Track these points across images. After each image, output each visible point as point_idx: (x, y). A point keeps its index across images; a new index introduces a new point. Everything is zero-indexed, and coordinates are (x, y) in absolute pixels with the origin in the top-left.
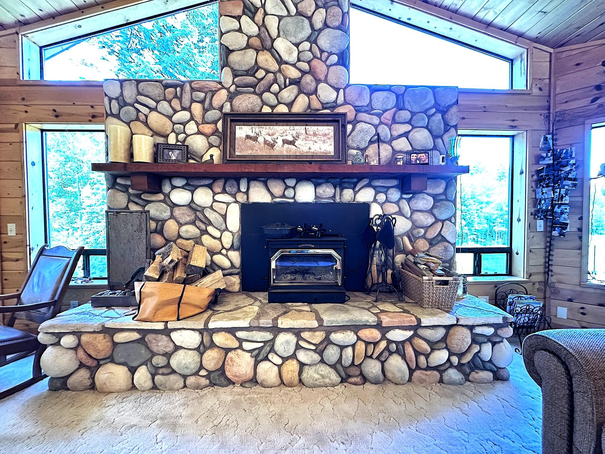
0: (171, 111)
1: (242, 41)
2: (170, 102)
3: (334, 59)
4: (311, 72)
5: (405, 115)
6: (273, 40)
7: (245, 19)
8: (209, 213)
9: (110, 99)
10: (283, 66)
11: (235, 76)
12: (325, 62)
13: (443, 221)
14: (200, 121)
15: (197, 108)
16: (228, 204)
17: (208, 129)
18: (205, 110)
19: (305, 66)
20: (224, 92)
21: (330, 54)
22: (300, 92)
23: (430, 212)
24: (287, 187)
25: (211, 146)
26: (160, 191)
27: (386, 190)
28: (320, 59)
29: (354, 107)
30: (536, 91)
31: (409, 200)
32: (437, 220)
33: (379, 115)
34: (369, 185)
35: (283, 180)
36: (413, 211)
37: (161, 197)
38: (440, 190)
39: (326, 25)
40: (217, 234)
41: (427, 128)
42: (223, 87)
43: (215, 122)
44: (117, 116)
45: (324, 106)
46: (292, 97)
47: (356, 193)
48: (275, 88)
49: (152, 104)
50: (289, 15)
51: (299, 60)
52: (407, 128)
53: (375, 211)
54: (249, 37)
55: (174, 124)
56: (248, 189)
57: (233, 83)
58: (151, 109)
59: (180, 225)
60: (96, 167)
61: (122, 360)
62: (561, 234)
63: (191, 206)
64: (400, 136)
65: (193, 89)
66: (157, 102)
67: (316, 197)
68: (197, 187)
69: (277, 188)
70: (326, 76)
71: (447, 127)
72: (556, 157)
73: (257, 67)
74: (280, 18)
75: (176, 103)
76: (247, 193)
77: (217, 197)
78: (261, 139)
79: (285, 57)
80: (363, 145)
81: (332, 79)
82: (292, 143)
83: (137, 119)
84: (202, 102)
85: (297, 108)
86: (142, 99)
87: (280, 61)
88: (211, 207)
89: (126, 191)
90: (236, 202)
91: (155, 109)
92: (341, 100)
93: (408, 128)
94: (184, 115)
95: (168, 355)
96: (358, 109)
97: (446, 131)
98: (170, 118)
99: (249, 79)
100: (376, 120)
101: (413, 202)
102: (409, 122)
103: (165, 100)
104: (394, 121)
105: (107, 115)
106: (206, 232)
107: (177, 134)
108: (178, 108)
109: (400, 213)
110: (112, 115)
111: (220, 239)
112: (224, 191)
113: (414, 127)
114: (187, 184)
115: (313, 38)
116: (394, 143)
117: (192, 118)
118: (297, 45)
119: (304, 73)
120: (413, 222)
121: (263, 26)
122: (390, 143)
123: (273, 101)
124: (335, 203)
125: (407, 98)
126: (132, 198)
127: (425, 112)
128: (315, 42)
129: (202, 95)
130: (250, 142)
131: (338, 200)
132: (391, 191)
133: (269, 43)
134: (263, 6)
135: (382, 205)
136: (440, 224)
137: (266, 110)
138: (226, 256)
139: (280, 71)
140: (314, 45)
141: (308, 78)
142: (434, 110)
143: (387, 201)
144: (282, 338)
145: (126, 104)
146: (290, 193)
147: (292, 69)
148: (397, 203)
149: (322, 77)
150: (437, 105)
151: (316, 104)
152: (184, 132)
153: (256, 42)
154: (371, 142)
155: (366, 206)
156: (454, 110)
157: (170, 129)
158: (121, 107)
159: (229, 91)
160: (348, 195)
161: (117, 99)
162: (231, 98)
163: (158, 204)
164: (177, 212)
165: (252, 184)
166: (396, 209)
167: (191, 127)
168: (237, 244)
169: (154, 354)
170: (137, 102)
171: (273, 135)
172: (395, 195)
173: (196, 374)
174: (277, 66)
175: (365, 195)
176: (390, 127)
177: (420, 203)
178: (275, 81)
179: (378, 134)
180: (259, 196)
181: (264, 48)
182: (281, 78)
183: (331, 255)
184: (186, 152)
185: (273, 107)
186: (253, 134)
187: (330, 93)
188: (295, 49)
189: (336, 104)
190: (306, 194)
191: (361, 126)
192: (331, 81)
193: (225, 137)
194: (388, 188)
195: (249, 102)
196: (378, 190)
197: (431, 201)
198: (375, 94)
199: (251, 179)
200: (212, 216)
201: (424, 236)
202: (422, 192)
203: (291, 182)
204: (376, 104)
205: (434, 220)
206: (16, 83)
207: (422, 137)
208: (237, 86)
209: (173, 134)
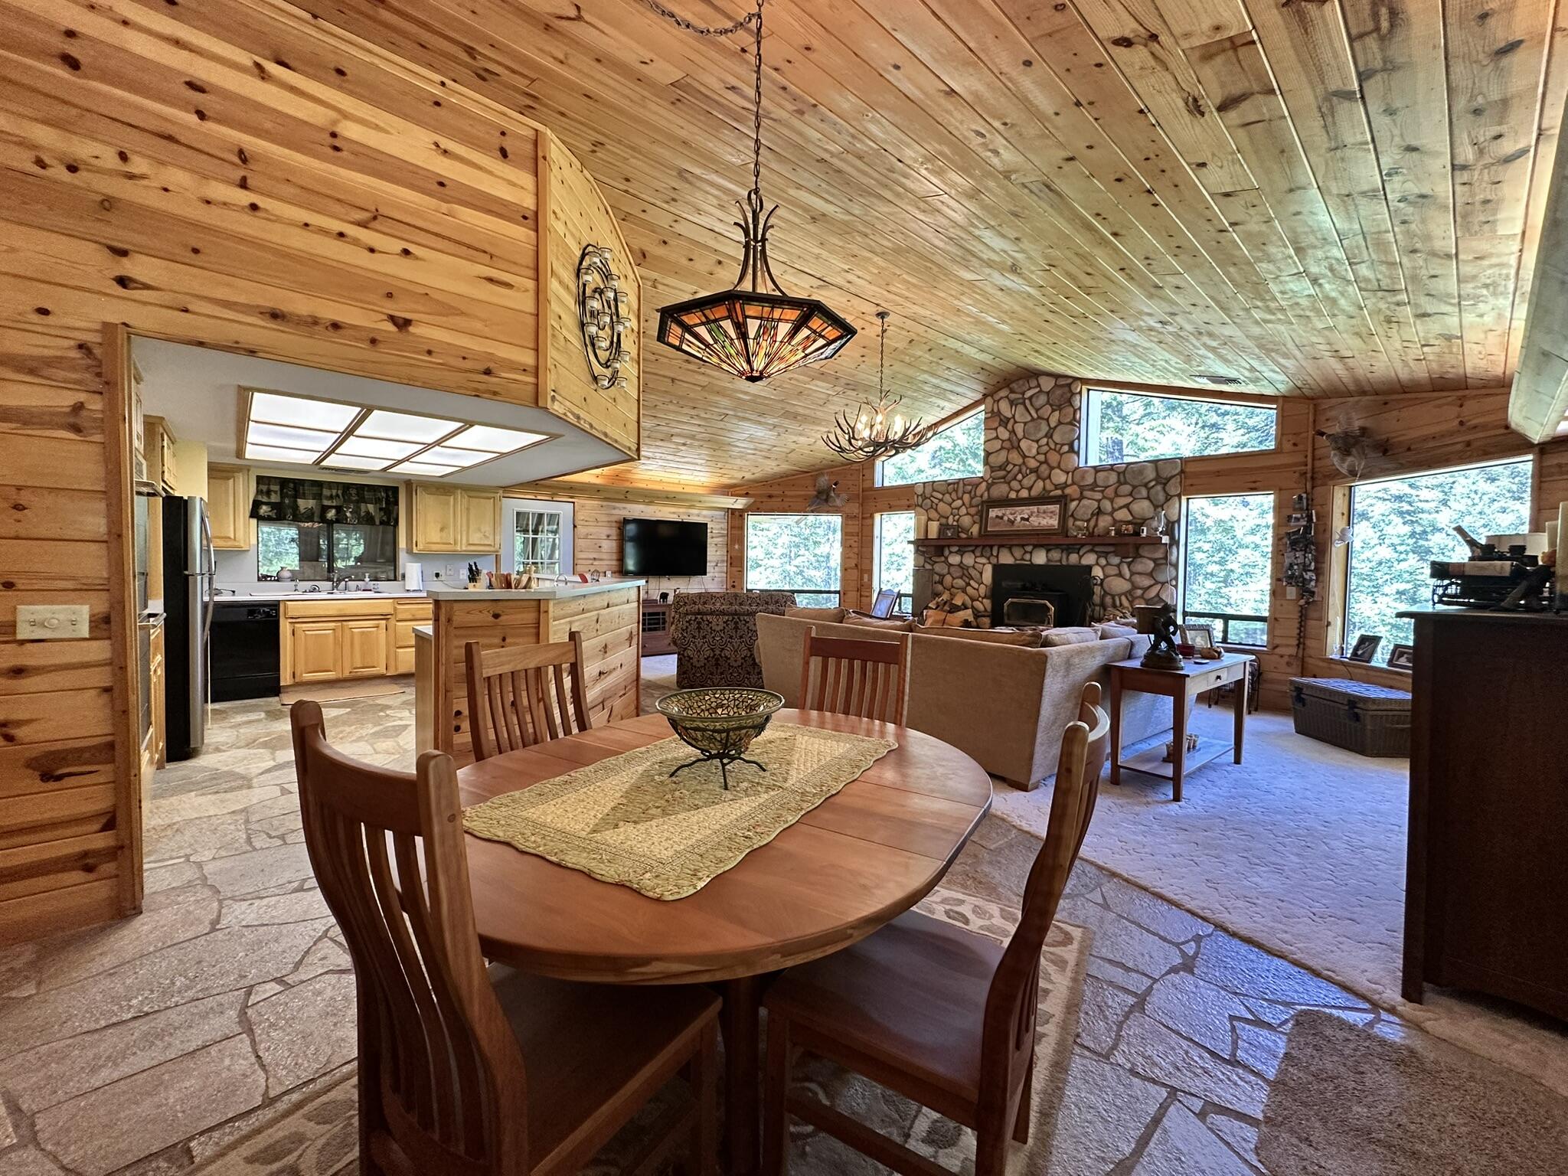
0: (951, 500)
2: (950, 494)
3: (1066, 448)
4: (1046, 462)
5: (1126, 489)
6: (1020, 440)
7: (1001, 429)
8: (971, 571)
9: (918, 494)
10: (1026, 460)
11: (992, 472)
12: (1057, 452)
13: (1163, 584)
14: (968, 506)
15: (966, 497)
16: (984, 565)
17: (973, 511)
18: (972, 498)
19: (1041, 458)
20: (984, 484)
21: (1063, 445)
22: (1039, 477)
23: (1151, 575)
24: (1026, 552)
25: (974, 523)
26: (942, 555)
27: (1106, 555)
28: (1055, 450)
29: (1080, 486)
30: (1286, 449)
31: (1129, 564)
32: (1157, 582)
33: (1102, 491)
34: (1092, 551)
35: (1023, 546)
36: (1132, 574)
37: (943, 559)
38: (1159, 555)
39: (1060, 423)
40: (976, 586)
41: (1148, 498)
42: (984, 481)
43: (977, 506)
44: (922, 506)
45: (1056, 487)
46: (1031, 483)
47: (1081, 557)
48: (1020, 477)
49: (940, 496)
50: (1033, 419)
51: (1038, 453)
53: (1097, 572)
54: (1003, 441)
55: (953, 509)
56: (998, 553)
57: (991, 477)
58: (940, 500)
59: (954, 579)
60: (909, 542)
63: (961, 565)
64: (1120, 508)
65: (965, 485)
66: (943, 495)
67: (1048, 560)
68: (965, 552)
69: (1018, 553)
70: (1059, 463)
71: (1168, 498)
73: (1008, 462)
74: (1025, 423)
75: (954, 496)
76: (997, 557)
77: (977, 560)
78: (1006, 518)
79: (1027, 454)
80: (1086, 518)
81: (1063, 464)
82: (1027, 520)
83: (932, 508)
84: (970, 492)
85: (1034, 493)
86: (935, 494)
87: (1024, 456)
88: (973, 567)
89: (925, 556)
90: (990, 563)
91: (943, 499)
92: (1069, 482)
93: (1129, 499)
94: (959, 503)
96: (1082, 488)
97: (1167, 500)
98: (950, 505)
99: (1003, 473)
101: (1132, 565)
102: (1131, 495)
103: (948, 493)
104: (1116, 495)
105: (916, 506)
106: (968, 584)
107: (954, 517)
108: (956, 498)
109: (1120, 575)
111: (977, 590)
112: (982, 556)
113: (1135, 499)
114: (959, 550)
115: (1049, 435)
116: (1115, 514)
117: (964, 504)
118: (1037, 442)
119: (1041, 463)
120: (1132, 583)
121: (1013, 432)
123: (1018, 487)
124: (1062, 566)
125: (1128, 475)
126: (928, 560)
127: (1146, 485)
128: (1051, 437)
129: (971, 488)
130: (998, 520)
131: (1064, 563)
132: (1110, 556)
133: (1016, 444)
134: (1014, 416)
135: (1103, 568)
136: (1158, 587)
137: (1013, 495)
138: (982, 602)
139: (1024, 463)
140: (1050, 440)
141: (1044, 467)
142: (1153, 483)
143: (1108, 564)
145: (926, 498)
146: (1027, 557)
147: (1032, 461)
148: (1118, 566)
149: (1055, 464)
150: (1157, 478)
151: (1049, 486)
152: (959, 515)
153: (1007, 445)
154: (1093, 515)
155: (1089, 568)
156: (1177, 480)
157: (950, 513)
158: (923, 500)
159: (988, 483)
160: (1074, 558)
161: (921, 495)
162: (988, 489)
163: (940, 564)
164: (952, 569)
165: (1001, 549)
166: (1116, 572)
167: (963, 510)
168: (988, 594)
170: (932, 496)
171: (1014, 514)
172: (1114, 559)
174: (1021, 461)
175: (1089, 559)
176: (1112, 501)
177: (1139, 567)
178: (1020, 471)
179: (1099, 508)
180: (1006, 559)
181: (1013, 448)
182: (1024, 469)
183: (1045, 605)
184: (958, 529)
185: (1018, 492)
186: (1000, 514)
187: (1059, 477)
188: (1035, 445)
189: (1065, 485)
190: (1040, 558)
191: (1085, 502)
192: (1063, 466)
193: (982, 517)
194: (1108, 553)
195: (999, 491)
196: (1099, 555)
197: (1152, 565)
198: (1099, 474)
199: (1000, 546)
200: (973, 572)
201: (1142, 597)
202: (1141, 557)
203: (1029, 548)
204: (1100, 483)
205: (1153, 582)
206: (872, 489)
207: (1142, 507)
208: (994, 479)
209: (952, 517)
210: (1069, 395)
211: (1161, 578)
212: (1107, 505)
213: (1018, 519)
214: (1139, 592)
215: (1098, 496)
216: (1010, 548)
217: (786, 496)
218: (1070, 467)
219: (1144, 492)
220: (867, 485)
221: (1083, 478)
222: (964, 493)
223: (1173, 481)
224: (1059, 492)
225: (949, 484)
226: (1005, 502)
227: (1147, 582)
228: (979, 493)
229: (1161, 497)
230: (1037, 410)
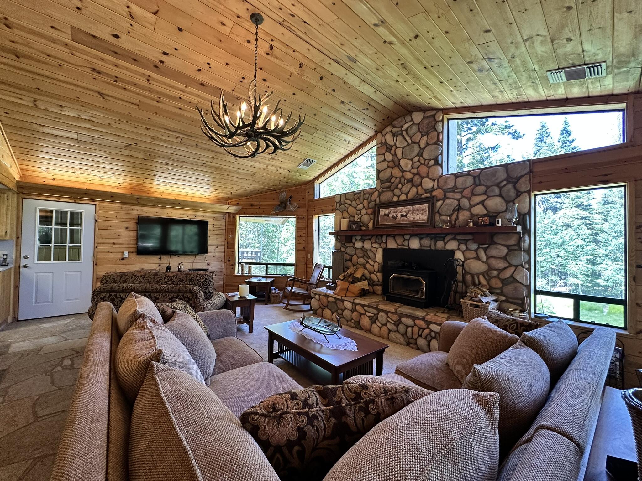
0: (356, 205)
1: (386, 165)
2: (356, 201)
3: (432, 162)
4: (418, 174)
5: (481, 189)
6: (399, 160)
7: (387, 154)
8: (369, 253)
9: (337, 203)
10: (404, 173)
11: (382, 184)
12: (427, 165)
13: (516, 267)
14: (367, 208)
15: (365, 202)
16: (377, 248)
17: (370, 211)
18: (369, 203)
19: (415, 171)
20: (376, 193)
21: (430, 160)
22: (413, 185)
23: (505, 258)
24: (405, 240)
25: (370, 220)
26: (351, 242)
27: (465, 242)
28: (424, 164)
29: (443, 190)
31: (485, 250)
32: (511, 265)
33: (461, 192)
34: (454, 239)
35: (403, 235)
36: (488, 257)
37: (352, 244)
38: (513, 242)
39: (428, 144)
40: (372, 263)
41: (500, 195)
42: (377, 190)
43: (373, 208)
45: (426, 191)
46: (408, 189)
47: (445, 244)
48: (400, 186)
49: (350, 203)
50: (408, 144)
51: (413, 168)
52: (481, 198)
53: (459, 255)
54: (389, 162)
55: (357, 211)
56: (386, 241)
57: (381, 187)
58: (349, 205)
59: (358, 258)
60: (330, 233)
61: (330, 308)
63: (363, 249)
64: (477, 204)
65: (364, 194)
66: (352, 201)
67: (421, 246)
68: (365, 240)
69: (400, 240)
70: (428, 174)
71: (519, 194)
73: (392, 176)
74: (403, 148)
75: (358, 201)
76: (386, 243)
77: (373, 245)
78: (390, 215)
79: (405, 169)
80: (449, 213)
81: (430, 174)
82: (405, 216)
83: (345, 210)
84: (367, 199)
85: (410, 196)
86: (347, 201)
87: (403, 171)
88: (371, 250)
89: (341, 242)
90: (381, 247)
91: (351, 205)
92: (436, 186)
93: (484, 197)
94: (361, 206)
95: (343, 311)
96: (445, 191)
98: (356, 208)
101: (488, 250)
102: (485, 193)
103: (354, 200)
104: (472, 194)
105: (336, 210)
106: (367, 262)
108: (359, 203)
109: (478, 258)
111: (373, 266)
112: (376, 242)
113: (488, 197)
114: (361, 239)
115: (420, 154)
116: (472, 209)
117: (364, 207)
118: (412, 160)
119: (415, 175)
120: (489, 266)
121: (395, 155)
123: (399, 193)
124: (431, 250)
125: (482, 178)
126: (342, 245)
127: (498, 185)
128: (422, 155)
130: (386, 217)
131: (433, 248)
132: (469, 243)
133: (397, 163)
134: (395, 144)
135: (463, 252)
136: (513, 269)
137: (395, 199)
138: (376, 275)
139: (403, 176)
140: (421, 158)
141: (417, 177)
142: (505, 183)
143: (467, 249)
144: (381, 314)
145: (342, 204)
146: (406, 243)
147: (409, 174)
148: (476, 251)
149: (424, 175)
150: (508, 178)
151: (420, 191)
152: (361, 214)
153: (391, 164)
154: (454, 211)
155: (452, 252)
157: (355, 213)
158: (340, 206)
159: (379, 192)
160: (440, 244)
161: (339, 203)
162: (379, 195)
163: (350, 248)
164: (357, 251)
165: (389, 238)
166: (474, 255)
167: (364, 212)
168: (380, 269)
169: (339, 309)
170: (345, 203)
171: (396, 212)
172: (473, 245)
173: (351, 321)
174: (401, 174)
175: (452, 245)
176: (469, 199)
177: (494, 252)
178: (400, 182)
179: (459, 205)
180: (392, 244)
181: (395, 166)
182: (403, 180)
183: (419, 281)
184: (360, 224)
185: (399, 196)
186: (387, 213)
187: (428, 184)
188: (410, 162)
189: (433, 189)
190: (415, 244)
191: (448, 201)
192: (430, 176)
193: (375, 215)
194: (467, 240)
195: (387, 196)
196: (460, 242)
197: (505, 250)
198: (458, 179)
199: (388, 236)
200: (371, 254)
201: (497, 277)
202: (496, 243)
203: (407, 237)
204: (459, 186)
205: (507, 265)
206: (313, 200)
207: (495, 203)
208: (383, 189)
209: (357, 216)
210: (434, 123)
211: (515, 262)
212: (465, 203)
213: (399, 216)
214: (495, 273)
215: (458, 196)
216: (394, 236)
217: (262, 205)
218: (436, 176)
219: (497, 191)
220: (310, 198)
221: (445, 182)
223: (523, 180)
224: (428, 195)
225: (355, 194)
226: (391, 204)
227: (502, 265)
228: (373, 199)
229: (513, 193)
230: (411, 138)
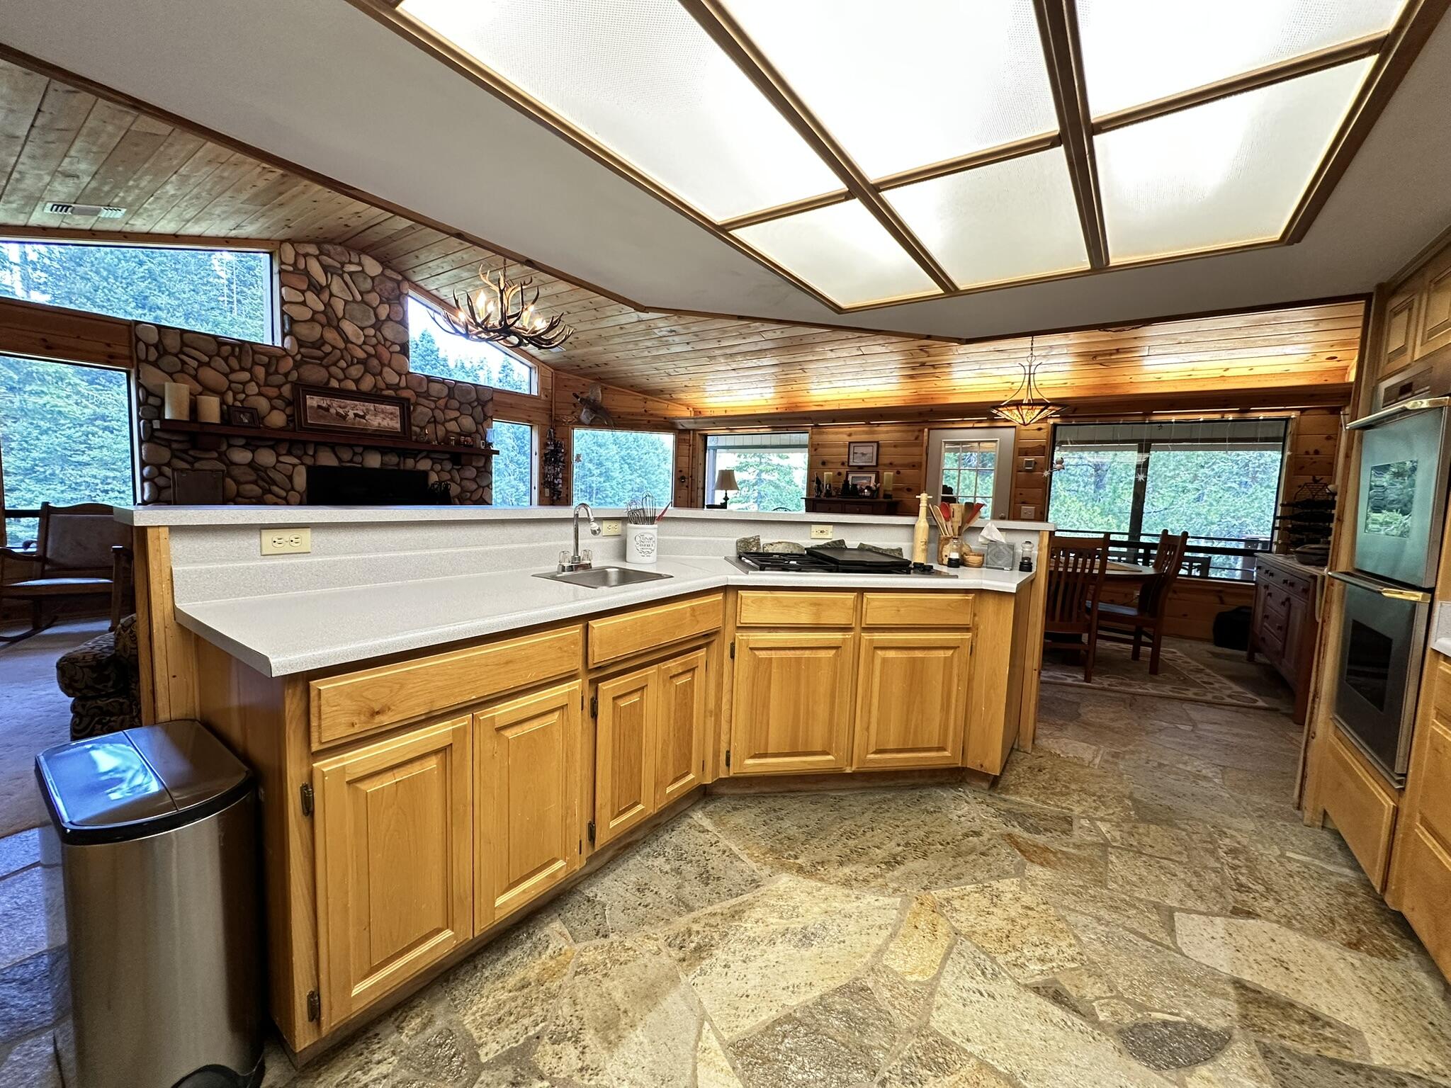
0: (228, 370)
1: (309, 315)
2: (226, 359)
3: (397, 348)
4: (377, 356)
5: (455, 404)
6: (339, 320)
7: (310, 295)
8: (272, 474)
9: (147, 345)
10: (350, 345)
11: (300, 346)
12: (388, 349)
13: (483, 487)
14: (262, 383)
15: (260, 372)
16: (294, 466)
17: (273, 392)
18: (267, 374)
19: (371, 350)
20: (289, 359)
21: (393, 343)
23: (474, 480)
24: (355, 454)
25: (273, 408)
26: (214, 449)
27: (441, 461)
28: (384, 345)
29: (415, 392)
30: (543, 397)
31: (458, 470)
32: (479, 487)
33: (435, 402)
34: (427, 457)
35: (351, 446)
36: (462, 479)
37: (215, 455)
38: (481, 464)
39: (389, 319)
41: (471, 415)
42: (288, 354)
43: (279, 387)
44: (155, 364)
45: (389, 387)
46: (359, 375)
47: (416, 462)
48: (343, 364)
49: (204, 358)
50: (354, 301)
51: (365, 343)
52: (456, 414)
53: (434, 478)
54: (315, 312)
55: (231, 382)
56: (315, 452)
57: (299, 352)
58: (201, 364)
59: (238, 483)
62: (558, 498)
63: (252, 465)
64: (451, 420)
65: (254, 352)
66: (209, 357)
67: (382, 463)
68: (258, 447)
69: (346, 455)
70: (390, 362)
71: (485, 417)
72: (556, 445)
73: (322, 342)
74: (346, 302)
75: (234, 363)
76: (313, 456)
77: (282, 459)
78: (332, 411)
79: (351, 338)
80: (422, 424)
81: (394, 363)
82: (363, 417)
83: (182, 371)
84: (267, 366)
85: (364, 386)
86: (189, 350)
87: (347, 340)
88: (274, 467)
89: (169, 447)
90: (302, 464)
91: (208, 364)
92: (403, 384)
94: (245, 376)
96: (418, 395)
97: (485, 420)
98: (226, 375)
99: (317, 352)
100: (433, 405)
101: (462, 472)
102: (458, 410)
103: (218, 355)
104: (446, 407)
105: (140, 361)
106: (270, 492)
107: (235, 394)
108: (237, 367)
109: (452, 480)
110: (147, 361)
111: (286, 498)
112: (289, 453)
113: (461, 414)
114: (247, 444)
115: (377, 326)
116: (447, 425)
117: (253, 380)
118: (362, 329)
119: (369, 355)
120: (462, 488)
121: (328, 305)
122: (443, 424)
123: (341, 376)
124: (400, 470)
125: (456, 392)
126: (178, 454)
127: (470, 404)
128: (379, 330)
129: (266, 359)
130: (322, 412)
131: (402, 467)
132: (445, 462)
133: (335, 323)
134: (330, 287)
135: (437, 473)
136: (481, 490)
137: (334, 384)
139: (346, 348)
140: (378, 333)
141: (375, 362)
142: (475, 403)
143: (442, 470)
145: (166, 355)
146: (357, 459)
147: (359, 350)
148: (449, 472)
149: (386, 362)
150: (478, 399)
151: (381, 385)
152: (243, 392)
153: (322, 318)
154: (429, 422)
155: (425, 474)
156: (490, 405)
157: (226, 387)
158: (160, 356)
159: (296, 360)
160: (410, 463)
161: (156, 346)
162: (297, 365)
163: (209, 461)
165: (320, 448)
166: (449, 477)
167: (252, 388)
170: (182, 353)
171: (344, 407)
172: (448, 466)
174: (343, 345)
175: (424, 465)
176: (443, 412)
177: (465, 474)
178: (342, 358)
179: (434, 417)
180: (327, 459)
181: (330, 325)
182: (347, 355)
184: (255, 415)
185: (341, 381)
186: (324, 405)
187: (392, 378)
188: (361, 332)
189: (399, 387)
190: (374, 461)
191: (421, 409)
192: (394, 366)
193: (295, 404)
194: (443, 460)
195: (314, 374)
196: (435, 461)
197: (475, 472)
198: (432, 384)
199: (317, 444)
200: (277, 477)
201: (470, 498)
202: (468, 465)
203: (359, 450)
204: (432, 392)
207: (468, 423)
208: (303, 356)
209: (230, 393)
210: (398, 292)
211: (484, 484)
212: (439, 414)
213: (351, 414)
214: (469, 495)
215: (431, 405)
216: (333, 447)
218: (402, 369)
219: (469, 410)
221: (416, 383)
222: (254, 363)
223: (487, 405)
224: (393, 393)
225: (226, 344)
226: (328, 391)
227: (472, 486)
228: (283, 370)
229: (480, 416)
230: (361, 294)
